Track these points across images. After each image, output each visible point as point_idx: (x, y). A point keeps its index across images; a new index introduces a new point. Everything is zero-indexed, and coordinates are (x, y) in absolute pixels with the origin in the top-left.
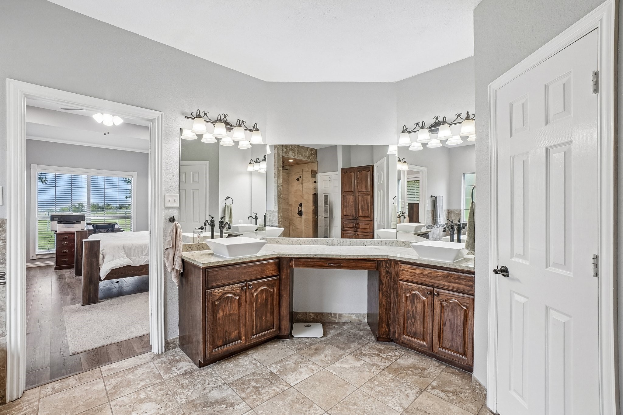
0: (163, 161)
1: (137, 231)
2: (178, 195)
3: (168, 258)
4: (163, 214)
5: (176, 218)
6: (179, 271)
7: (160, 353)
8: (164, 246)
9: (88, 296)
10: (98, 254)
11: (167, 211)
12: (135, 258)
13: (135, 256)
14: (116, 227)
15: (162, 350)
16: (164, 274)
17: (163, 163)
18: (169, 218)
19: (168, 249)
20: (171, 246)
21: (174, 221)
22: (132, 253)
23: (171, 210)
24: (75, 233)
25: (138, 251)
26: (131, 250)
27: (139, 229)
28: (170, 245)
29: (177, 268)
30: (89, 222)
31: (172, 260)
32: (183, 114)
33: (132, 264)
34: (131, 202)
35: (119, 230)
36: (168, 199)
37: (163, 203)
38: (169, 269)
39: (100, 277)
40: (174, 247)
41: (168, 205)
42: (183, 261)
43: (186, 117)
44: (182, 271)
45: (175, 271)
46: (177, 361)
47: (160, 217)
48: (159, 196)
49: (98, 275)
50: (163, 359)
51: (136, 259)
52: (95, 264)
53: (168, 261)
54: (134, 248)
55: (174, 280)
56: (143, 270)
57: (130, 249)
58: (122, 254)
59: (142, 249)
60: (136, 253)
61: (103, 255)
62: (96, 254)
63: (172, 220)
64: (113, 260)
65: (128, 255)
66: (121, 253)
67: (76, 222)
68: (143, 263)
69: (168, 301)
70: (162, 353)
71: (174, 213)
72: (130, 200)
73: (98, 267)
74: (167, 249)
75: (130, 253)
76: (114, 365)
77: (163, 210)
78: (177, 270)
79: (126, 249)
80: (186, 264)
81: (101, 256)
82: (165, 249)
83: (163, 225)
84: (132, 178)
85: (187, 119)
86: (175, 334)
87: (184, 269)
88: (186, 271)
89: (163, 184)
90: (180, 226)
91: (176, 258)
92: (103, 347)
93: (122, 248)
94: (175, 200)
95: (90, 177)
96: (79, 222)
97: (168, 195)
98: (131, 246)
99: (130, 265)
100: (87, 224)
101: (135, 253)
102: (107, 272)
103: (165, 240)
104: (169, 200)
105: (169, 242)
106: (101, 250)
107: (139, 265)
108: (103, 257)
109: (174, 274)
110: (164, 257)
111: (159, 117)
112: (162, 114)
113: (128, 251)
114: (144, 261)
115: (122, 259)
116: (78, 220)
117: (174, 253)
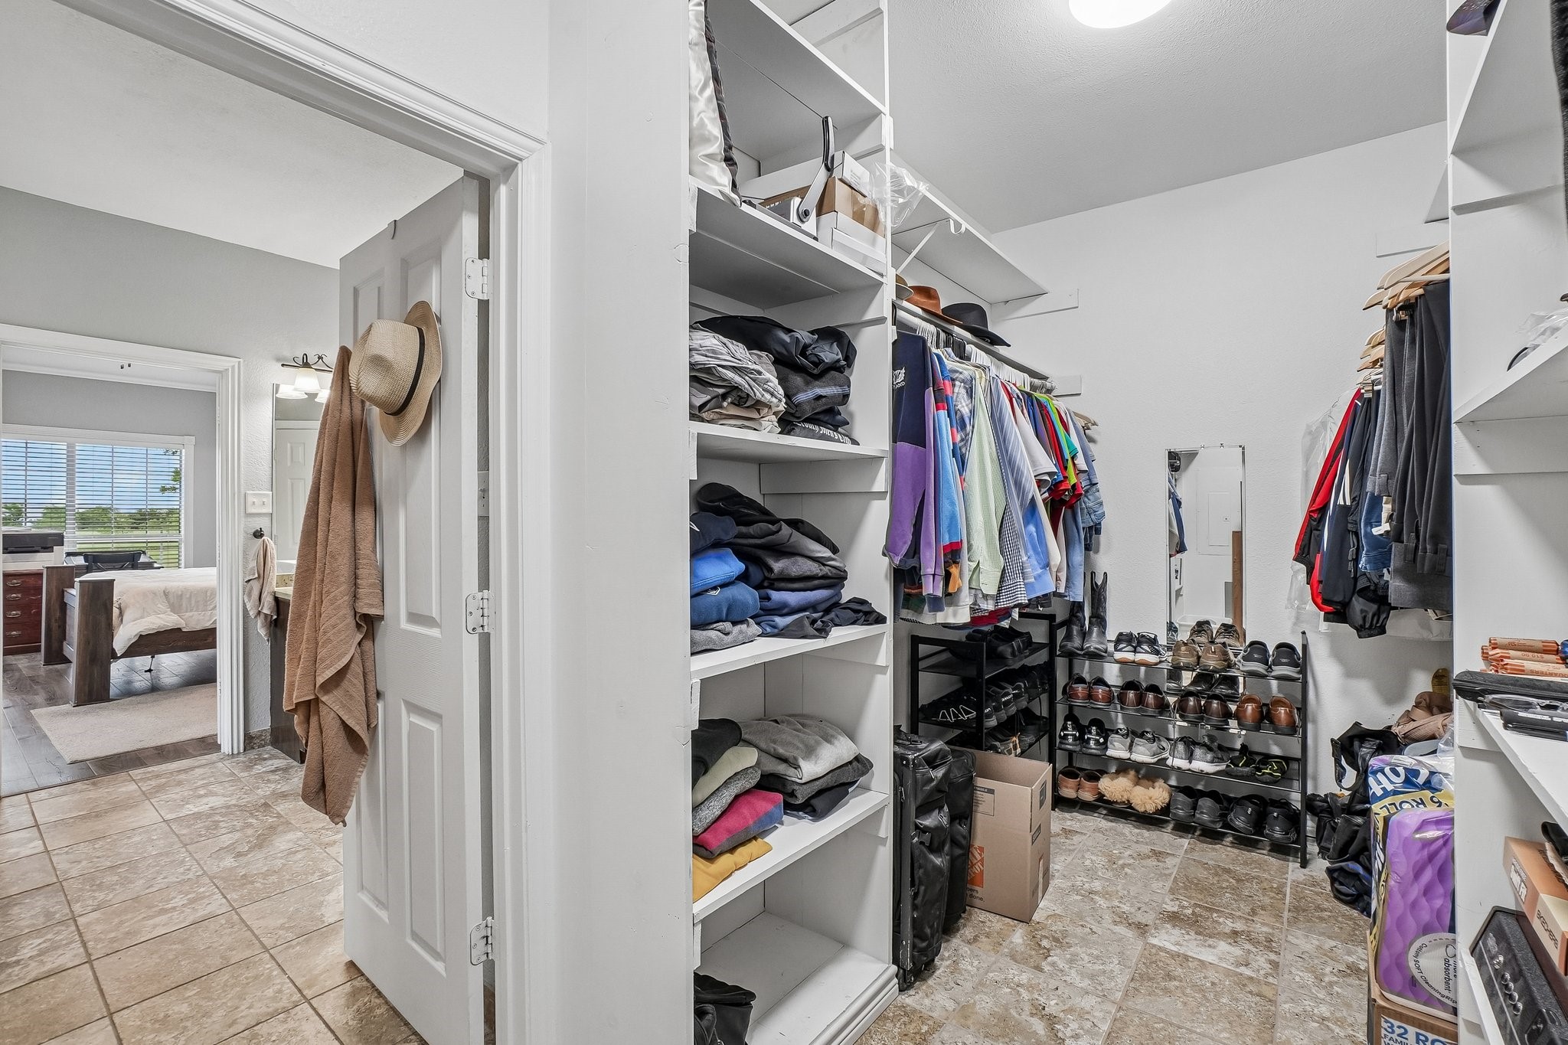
0: (242, 438)
1: (195, 566)
2: (268, 495)
3: (250, 595)
4: (242, 526)
5: (266, 531)
6: (269, 617)
7: (235, 752)
8: (244, 577)
9: (87, 686)
10: (109, 606)
11: (250, 519)
12: (191, 614)
13: (191, 611)
14: (143, 559)
15: (238, 747)
16: (245, 623)
17: (242, 442)
18: (253, 531)
19: (251, 582)
20: (256, 576)
21: (261, 535)
22: (184, 605)
23: (257, 519)
24: (42, 574)
25: (197, 602)
26: (181, 599)
27: (198, 564)
28: (254, 574)
29: (266, 611)
30: (72, 550)
31: (258, 598)
32: (278, 360)
33: (185, 626)
34: (180, 503)
35: (149, 566)
36: (250, 500)
37: (242, 507)
38: (252, 613)
39: (113, 650)
40: (262, 577)
41: (251, 510)
42: (277, 600)
43: (283, 365)
44: (275, 617)
45: (262, 616)
46: (265, 759)
47: (237, 532)
48: (234, 495)
49: (110, 648)
50: (242, 758)
51: (192, 616)
52: (103, 625)
53: (249, 601)
54: (188, 596)
55: (261, 630)
56: (205, 638)
57: (180, 597)
58: (162, 606)
59: (205, 598)
60: (193, 605)
61: (120, 608)
62: (105, 605)
63: (258, 534)
64: (142, 617)
65: (175, 608)
66: (159, 605)
67: (42, 548)
68: (208, 625)
69: (250, 667)
70: (239, 753)
71: (263, 524)
72: (178, 495)
73: (110, 632)
74: (249, 581)
75: (181, 605)
76: (150, 769)
77: (243, 519)
78: (266, 615)
79: (170, 596)
80: (281, 604)
81: (116, 612)
82: (246, 582)
83: (241, 544)
84: (184, 450)
85: (285, 368)
86: (263, 722)
87: (278, 614)
88: (281, 617)
89: (242, 476)
90: (271, 544)
91: (263, 596)
92: (129, 752)
93: (162, 594)
94: (264, 502)
95: (74, 447)
96: (48, 549)
97: (252, 494)
98: (182, 591)
99: (180, 629)
100: (69, 554)
101: (191, 605)
102: (130, 639)
103: (245, 567)
104: (254, 502)
105: (252, 569)
106: (115, 599)
107: (199, 628)
108: (121, 613)
109: (260, 622)
110: (244, 592)
111: (233, 367)
112: (239, 362)
113: (175, 600)
114: (210, 620)
115: (161, 616)
116: (45, 543)
117: (260, 587)
